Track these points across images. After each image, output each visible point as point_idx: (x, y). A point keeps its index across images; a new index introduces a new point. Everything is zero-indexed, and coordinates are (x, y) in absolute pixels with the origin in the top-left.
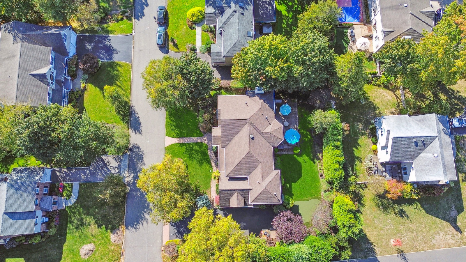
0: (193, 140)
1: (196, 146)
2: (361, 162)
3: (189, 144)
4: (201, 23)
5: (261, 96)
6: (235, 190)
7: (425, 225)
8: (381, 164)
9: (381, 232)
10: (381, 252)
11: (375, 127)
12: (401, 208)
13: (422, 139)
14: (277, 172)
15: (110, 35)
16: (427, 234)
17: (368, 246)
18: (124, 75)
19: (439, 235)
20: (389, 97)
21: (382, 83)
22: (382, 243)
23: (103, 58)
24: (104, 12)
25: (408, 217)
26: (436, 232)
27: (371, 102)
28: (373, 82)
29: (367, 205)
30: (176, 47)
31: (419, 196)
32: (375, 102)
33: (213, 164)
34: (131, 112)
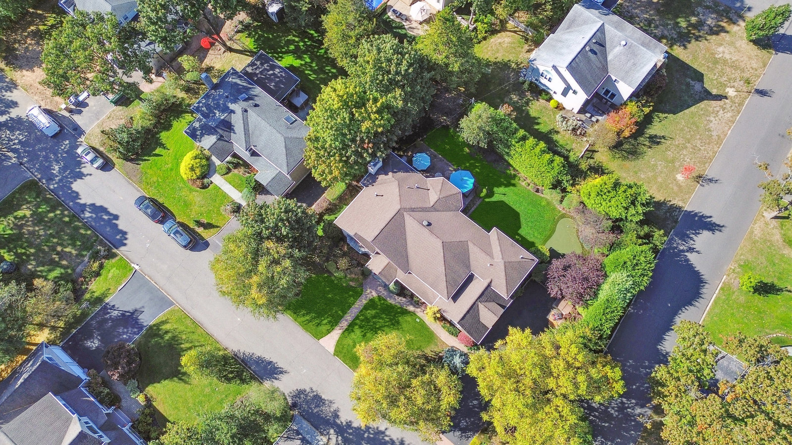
0: (357, 308)
1: (369, 311)
2: (557, 132)
3: (357, 318)
4: (212, 168)
5: (383, 170)
6: (474, 303)
7: (688, 128)
8: (579, 112)
9: (660, 180)
10: (683, 200)
11: (531, 83)
12: (648, 136)
13: (594, 41)
14: (496, 233)
15: (107, 300)
16: (700, 133)
17: (664, 209)
18: (182, 328)
19: (711, 122)
20: (507, 40)
21: (484, 32)
22: (673, 189)
23: (129, 336)
24: (67, 282)
25: (664, 137)
26: (706, 122)
27: (495, 63)
28: (475, 40)
29: (614, 169)
30: (211, 228)
31: (651, 104)
32: (499, 60)
33: (411, 308)
34: (242, 361)
